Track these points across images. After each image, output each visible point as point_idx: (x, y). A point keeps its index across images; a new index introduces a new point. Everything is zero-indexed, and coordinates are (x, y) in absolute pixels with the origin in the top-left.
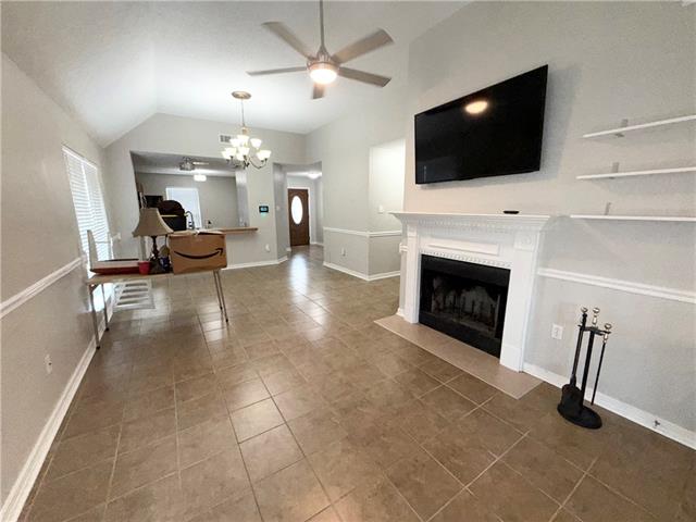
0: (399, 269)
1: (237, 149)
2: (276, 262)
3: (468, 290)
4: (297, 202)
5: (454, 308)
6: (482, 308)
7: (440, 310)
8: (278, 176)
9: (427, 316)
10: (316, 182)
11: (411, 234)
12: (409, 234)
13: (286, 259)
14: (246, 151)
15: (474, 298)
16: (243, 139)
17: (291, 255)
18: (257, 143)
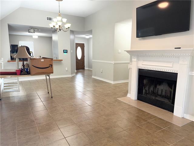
0: (128, 79)
1: (56, 23)
2: (70, 76)
3: (160, 85)
4: (79, 49)
5: (153, 93)
6: (166, 93)
7: (147, 94)
8: (72, 37)
9: (141, 96)
10: (88, 40)
11: (134, 60)
12: (133, 60)
13: (74, 74)
14: (60, 24)
15: (163, 88)
16: (59, 18)
17: (77, 73)
18: (65, 20)
